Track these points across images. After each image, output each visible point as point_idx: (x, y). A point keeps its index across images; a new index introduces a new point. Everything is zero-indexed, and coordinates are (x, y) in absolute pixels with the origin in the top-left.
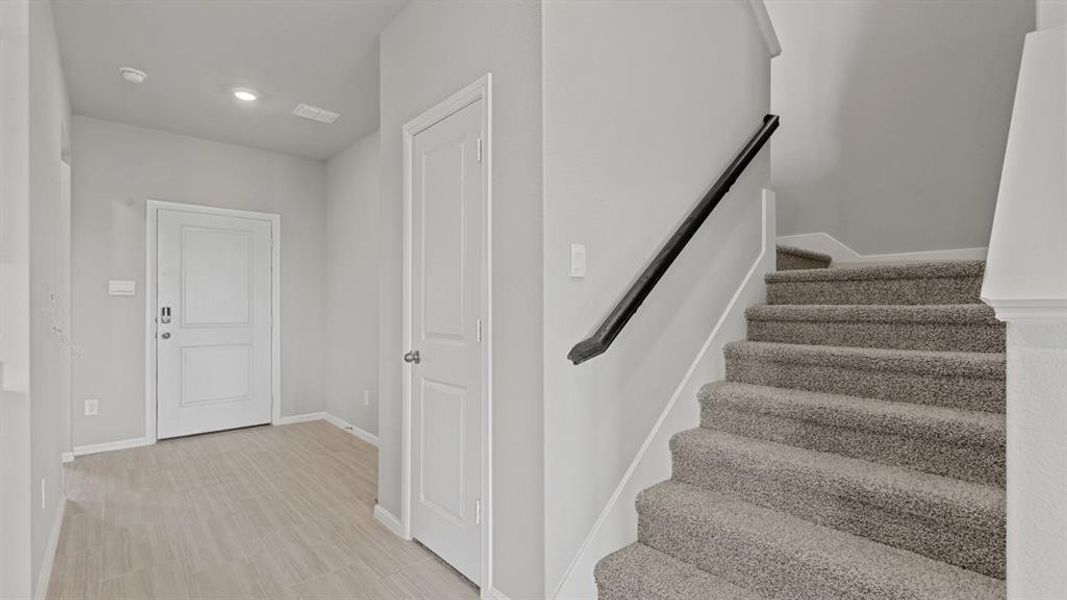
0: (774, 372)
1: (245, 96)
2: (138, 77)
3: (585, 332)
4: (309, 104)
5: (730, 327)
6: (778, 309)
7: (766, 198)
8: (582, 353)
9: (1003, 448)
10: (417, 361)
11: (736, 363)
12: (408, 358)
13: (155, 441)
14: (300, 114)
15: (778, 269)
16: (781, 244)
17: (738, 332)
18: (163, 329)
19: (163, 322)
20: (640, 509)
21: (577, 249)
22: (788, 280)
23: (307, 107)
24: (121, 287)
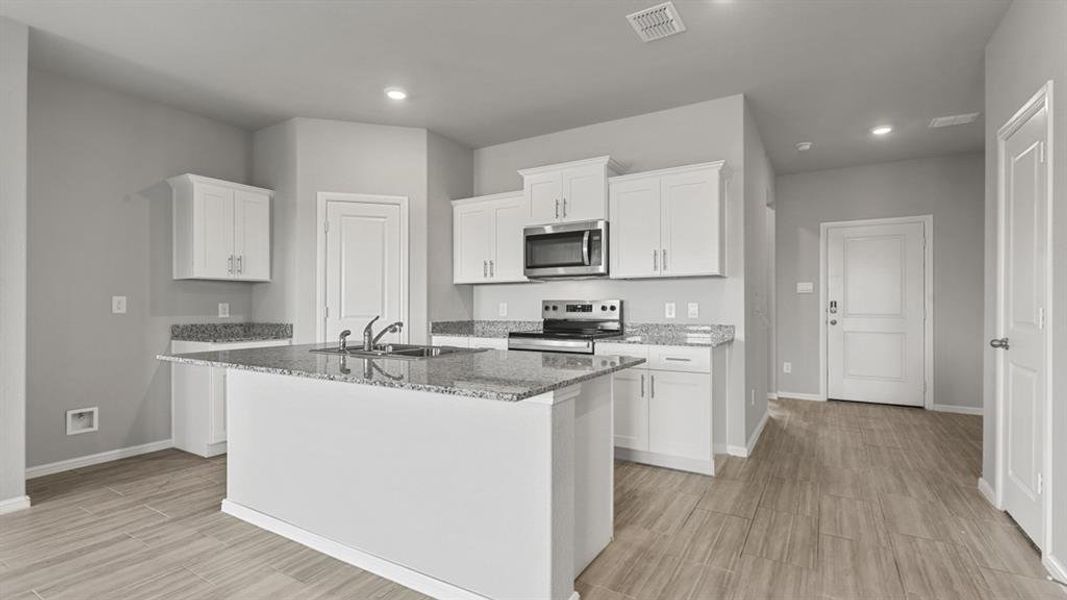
1: (882, 131)
2: (806, 146)
4: (941, 116)
10: (1007, 347)
12: (995, 343)
13: (825, 399)
14: (935, 125)
18: (832, 317)
19: (831, 312)
23: (940, 119)
24: (804, 287)
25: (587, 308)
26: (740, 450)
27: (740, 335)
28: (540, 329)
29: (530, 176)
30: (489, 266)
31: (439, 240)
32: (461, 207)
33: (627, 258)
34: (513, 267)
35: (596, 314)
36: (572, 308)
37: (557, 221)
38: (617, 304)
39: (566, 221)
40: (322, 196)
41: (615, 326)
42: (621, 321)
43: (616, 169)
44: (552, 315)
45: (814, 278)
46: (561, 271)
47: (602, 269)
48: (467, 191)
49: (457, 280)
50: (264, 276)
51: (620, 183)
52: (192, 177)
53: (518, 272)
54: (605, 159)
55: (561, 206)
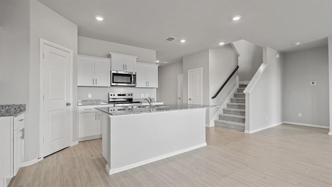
0: (236, 101)
3: (213, 96)
5: (231, 95)
6: (238, 93)
7: (237, 78)
8: (213, 98)
9: (245, 106)
11: (232, 100)
15: (239, 87)
16: (240, 84)
17: (232, 97)
20: (219, 116)
21: (213, 87)
22: (240, 89)
25: (124, 95)
30: (95, 81)
36: (119, 95)
37: (124, 70)
40: (42, 41)
44: (113, 97)
47: (135, 85)
49: (79, 85)
54: (137, 57)
55: (125, 66)
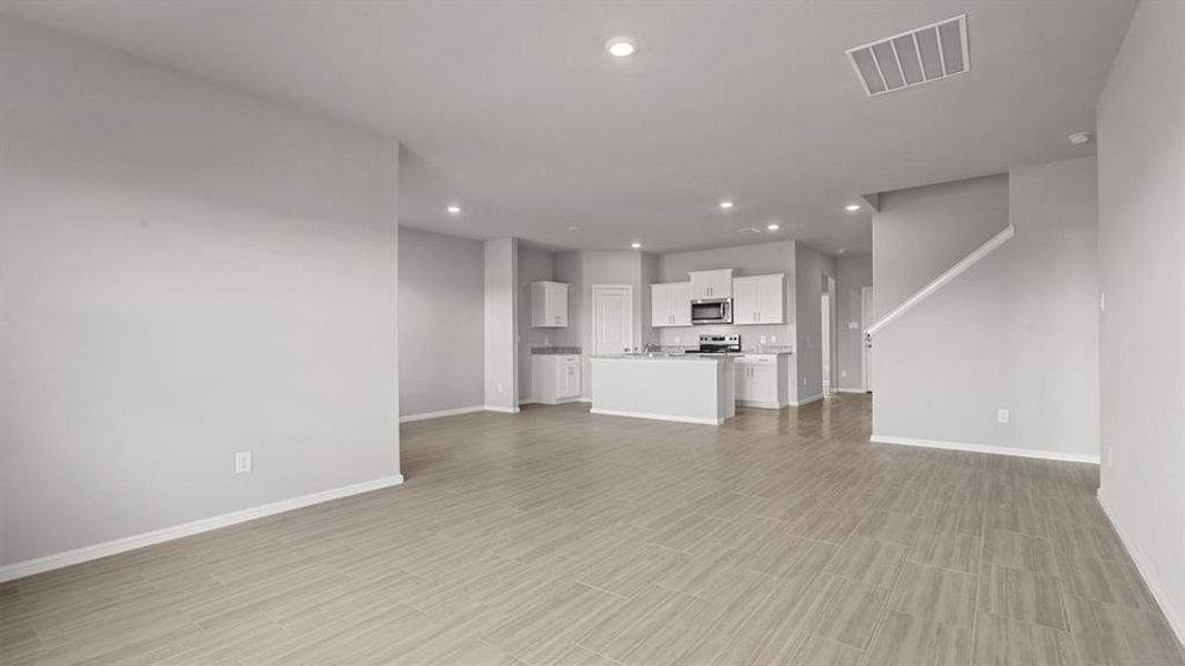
13: (865, 392)
18: (868, 343)
19: (868, 340)
24: (853, 325)
25: (722, 339)
26: (793, 403)
27: (795, 351)
28: (698, 349)
29: (693, 275)
30: (672, 318)
31: (645, 306)
32: (656, 288)
33: (743, 315)
34: (684, 317)
35: (727, 341)
36: (715, 339)
37: (706, 298)
38: (737, 336)
39: (710, 297)
40: (594, 287)
41: (737, 348)
42: (739, 345)
43: (738, 273)
44: (704, 342)
45: (859, 319)
46: (705, 321)
47: (730, 321)
48: (658, 282)
49: (654, 325)
50: (566, 325)
51: (739, 281)
52: (546, 283)
53: (688, 321)
54: (731, 270)
55: (709, 291)
